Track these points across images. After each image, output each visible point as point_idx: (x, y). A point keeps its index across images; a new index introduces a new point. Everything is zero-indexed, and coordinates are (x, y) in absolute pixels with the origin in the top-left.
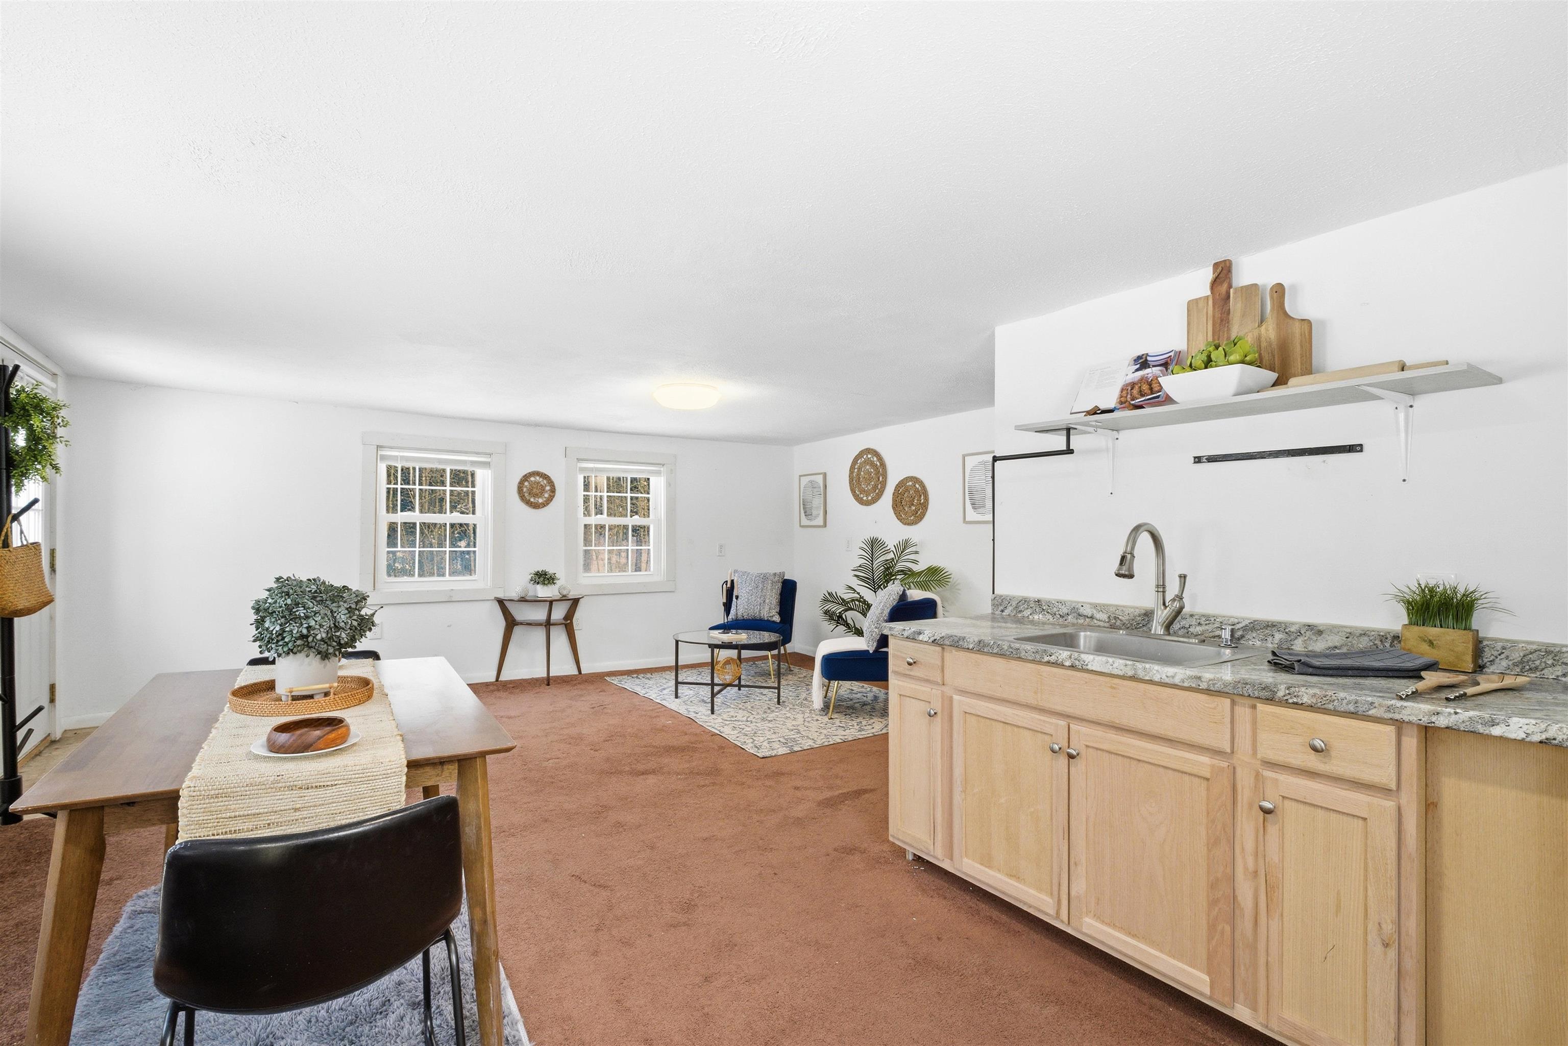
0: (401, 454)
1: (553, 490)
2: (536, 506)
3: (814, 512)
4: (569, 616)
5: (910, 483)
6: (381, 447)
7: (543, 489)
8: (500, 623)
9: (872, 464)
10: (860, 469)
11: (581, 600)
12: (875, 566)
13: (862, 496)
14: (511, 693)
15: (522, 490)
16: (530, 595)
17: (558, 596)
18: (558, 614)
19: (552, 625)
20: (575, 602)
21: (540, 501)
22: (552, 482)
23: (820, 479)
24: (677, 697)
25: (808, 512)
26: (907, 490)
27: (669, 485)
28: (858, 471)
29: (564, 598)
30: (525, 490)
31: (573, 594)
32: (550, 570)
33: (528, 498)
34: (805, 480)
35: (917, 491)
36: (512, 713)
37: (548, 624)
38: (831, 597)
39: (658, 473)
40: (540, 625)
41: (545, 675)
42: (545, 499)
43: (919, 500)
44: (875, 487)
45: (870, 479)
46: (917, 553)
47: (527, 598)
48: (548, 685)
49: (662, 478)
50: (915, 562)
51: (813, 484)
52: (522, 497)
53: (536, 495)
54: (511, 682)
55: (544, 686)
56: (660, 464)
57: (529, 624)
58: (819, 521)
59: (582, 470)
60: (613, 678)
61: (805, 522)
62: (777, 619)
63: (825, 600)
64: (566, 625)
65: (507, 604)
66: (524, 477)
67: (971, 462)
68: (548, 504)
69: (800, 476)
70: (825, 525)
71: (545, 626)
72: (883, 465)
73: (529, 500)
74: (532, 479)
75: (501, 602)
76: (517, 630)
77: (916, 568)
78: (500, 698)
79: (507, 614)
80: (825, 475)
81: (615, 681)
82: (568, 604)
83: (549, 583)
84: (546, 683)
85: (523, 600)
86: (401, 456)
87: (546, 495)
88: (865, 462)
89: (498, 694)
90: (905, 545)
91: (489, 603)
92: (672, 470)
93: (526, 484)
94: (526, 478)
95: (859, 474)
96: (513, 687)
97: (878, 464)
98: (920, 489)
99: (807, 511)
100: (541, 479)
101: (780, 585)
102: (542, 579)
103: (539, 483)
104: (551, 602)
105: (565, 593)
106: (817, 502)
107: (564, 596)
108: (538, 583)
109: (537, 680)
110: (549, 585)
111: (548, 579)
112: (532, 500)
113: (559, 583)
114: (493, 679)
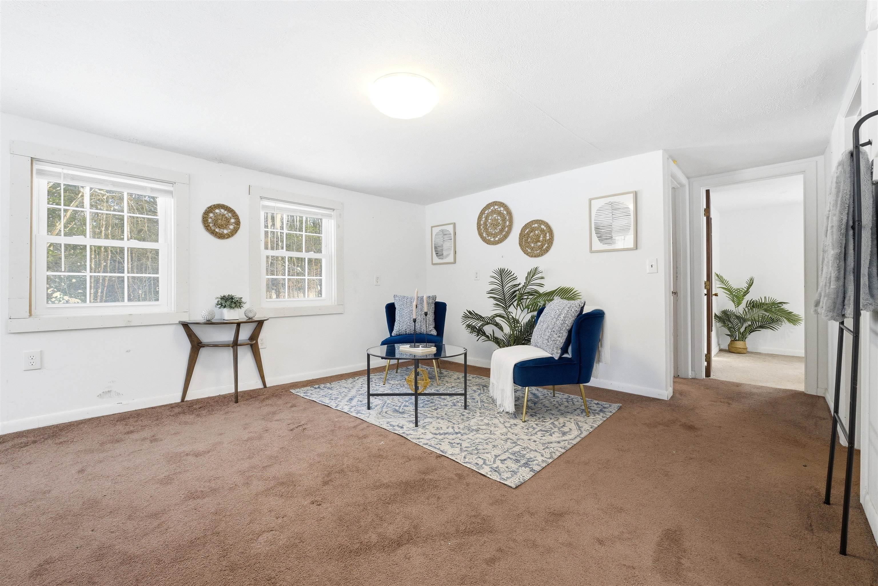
0: (65, 171)
1: (238, 223)
2: (221, 236)
3: (445, 253)
4: (254, 337)
5: (536, 225)
6: (38, 160)
7: (228, 221)
8: (187, 346)
9: (500, 213)
10: (487, 218)
11: (265, 322)
12: (506, 289)
13: (489, 238)
14: (198, 415)
15: (207, 220)
16: (217, 318)
17: (245, 319)
18: (245, 335)
19: (240, 345)
20: (260, 324)
21: (225, 232)
22: (237, 215)
23: (450, 228)
24: (369, 408)
25: (440, 253)
26: (533, 230)
27: (338, 226)
28: (486, 219)
29: (250, 321)
30: (210, 220)
31: (257, 318)
32: (237, 294)
33: (213, 228)
34: (436, 230)
35: (542, 231)
36: (201, 447)
37: (235, 344)
38: (471, 315)
39: (330, 216)
40: (228, 346)
41: (233, 391)
42: (229, 231)
43: (545, 236)
44: (502, 230)
45: (497, 225)
46: (542, 278)
47: (213, 321)
48: (237, 402)
49: (333, 221)
50: (541, 285)
51: (444, 233)
52: (207, 227)
53: (220, 227)
54: (198, 401)
55: (233, 405)
56: (331, 209)
57: (216, 346)
58: (451, 259)
59: (265, 207)
60: (298, 390)
61: (436, 260)
62: (434, 332)
63: (466, 317)
64: (252, 345)
65: (193, 327)
66: (208, 208)
67: (596, 205)
68: (233, 235)
69: (432, 227)
70: (455, 262)
71: (232, 347)
72: (510, 213)
73: (215, 230)
74: (217, 211)
75: (186, 326)
76: (203, 353)
77: (541, 290)
78: (186, 423)
79: (193, 337)
80: (454, 224)
81: (300, 392)
82: (254, 325)
83: (236, 306)
84: (234, 399)
85: (209, 323)
86: (64, 174)
87: (231, 227)
88: (492, 211)
89: (183, 418)
90: (533, 273)
91: (174, 326)
92: (340, 215)
93: (211, 215)
94: (211, 209)
95: (485, 224)
96: (200, 408)
97: (505, 212)
98: (545, 229)
99: (438, 252)
100: (226, 212)
101: (433, 306)
102: (228, 303)
103: (224, 215)
104: (239, 324)
105: (251, 315)
106: (448, 245)
107: (250, 319)
108: (225, 307)
109: (224, 397)
110: (236, 309)
111: (235, 303)
112: (217, 230)
113: (246, 307)
114: (179, 400)
